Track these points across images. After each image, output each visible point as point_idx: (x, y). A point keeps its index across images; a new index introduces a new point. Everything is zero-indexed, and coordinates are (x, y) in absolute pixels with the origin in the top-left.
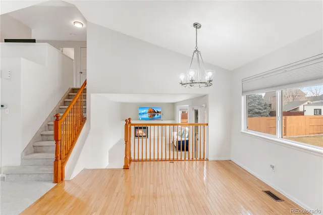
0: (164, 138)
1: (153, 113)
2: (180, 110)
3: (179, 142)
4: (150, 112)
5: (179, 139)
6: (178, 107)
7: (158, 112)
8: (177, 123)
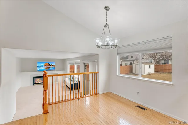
0: (57, 83)
1: (48, 66)
2: (69, 63)
3: (72, 85)
4: (46, 65)
5: (72, 83)
6: (68, 62)
7: (52, 65)
8: (67, 73)
